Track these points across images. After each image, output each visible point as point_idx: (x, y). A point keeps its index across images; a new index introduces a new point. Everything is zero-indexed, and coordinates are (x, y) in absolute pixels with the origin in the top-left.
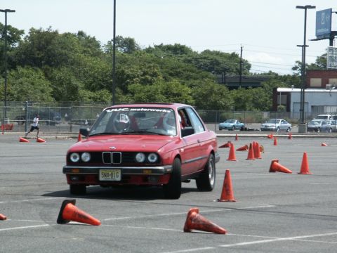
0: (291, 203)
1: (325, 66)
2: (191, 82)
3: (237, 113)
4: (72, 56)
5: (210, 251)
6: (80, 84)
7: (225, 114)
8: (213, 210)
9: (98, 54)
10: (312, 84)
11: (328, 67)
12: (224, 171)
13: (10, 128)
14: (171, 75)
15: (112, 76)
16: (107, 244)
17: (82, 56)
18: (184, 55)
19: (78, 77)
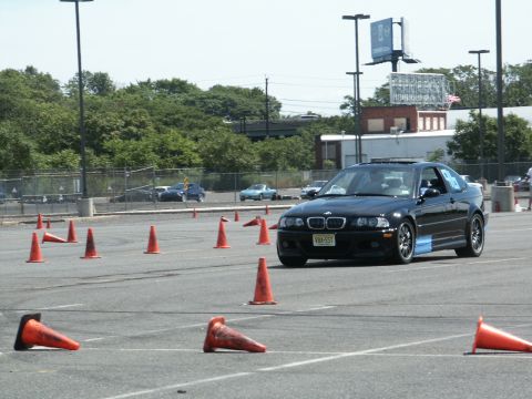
0: (356, 301)
1: (387, 102)
2: (196, 132)
3: (265, 175)
4: (20, 103)
5: (245, 378)
6: (33, 145)
7: (247, 177)
8: (244, 318)
9: (57, 98)
10: (370, 128)
11: (392, 102)
12: (257, 259)
14: (166, 124)
15: (78, 131)
16: (92, 377)
17: (32, 102)
18: (182, 97)
19: (28, 133)
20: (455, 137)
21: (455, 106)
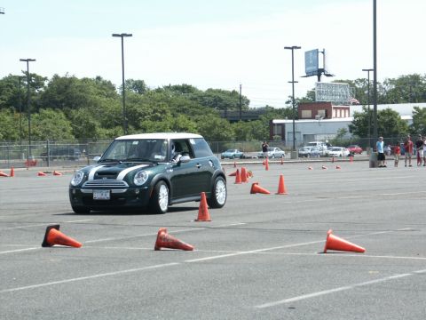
1: (314, 100)
2: (197, 117)
3: (238, 144)
4: (91, 98)
6: (97, 123)
7: (227, 145)
9: (114, 95)
10: (303, 116)
13: (34, 164)
14: (178, 111)
15: (125, 115)
17: (97, 97)
18: (190, 94)
19: (94, 117)
20: (353, 122)
21: (354, 104)
